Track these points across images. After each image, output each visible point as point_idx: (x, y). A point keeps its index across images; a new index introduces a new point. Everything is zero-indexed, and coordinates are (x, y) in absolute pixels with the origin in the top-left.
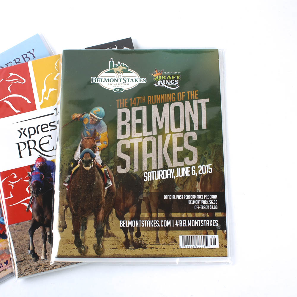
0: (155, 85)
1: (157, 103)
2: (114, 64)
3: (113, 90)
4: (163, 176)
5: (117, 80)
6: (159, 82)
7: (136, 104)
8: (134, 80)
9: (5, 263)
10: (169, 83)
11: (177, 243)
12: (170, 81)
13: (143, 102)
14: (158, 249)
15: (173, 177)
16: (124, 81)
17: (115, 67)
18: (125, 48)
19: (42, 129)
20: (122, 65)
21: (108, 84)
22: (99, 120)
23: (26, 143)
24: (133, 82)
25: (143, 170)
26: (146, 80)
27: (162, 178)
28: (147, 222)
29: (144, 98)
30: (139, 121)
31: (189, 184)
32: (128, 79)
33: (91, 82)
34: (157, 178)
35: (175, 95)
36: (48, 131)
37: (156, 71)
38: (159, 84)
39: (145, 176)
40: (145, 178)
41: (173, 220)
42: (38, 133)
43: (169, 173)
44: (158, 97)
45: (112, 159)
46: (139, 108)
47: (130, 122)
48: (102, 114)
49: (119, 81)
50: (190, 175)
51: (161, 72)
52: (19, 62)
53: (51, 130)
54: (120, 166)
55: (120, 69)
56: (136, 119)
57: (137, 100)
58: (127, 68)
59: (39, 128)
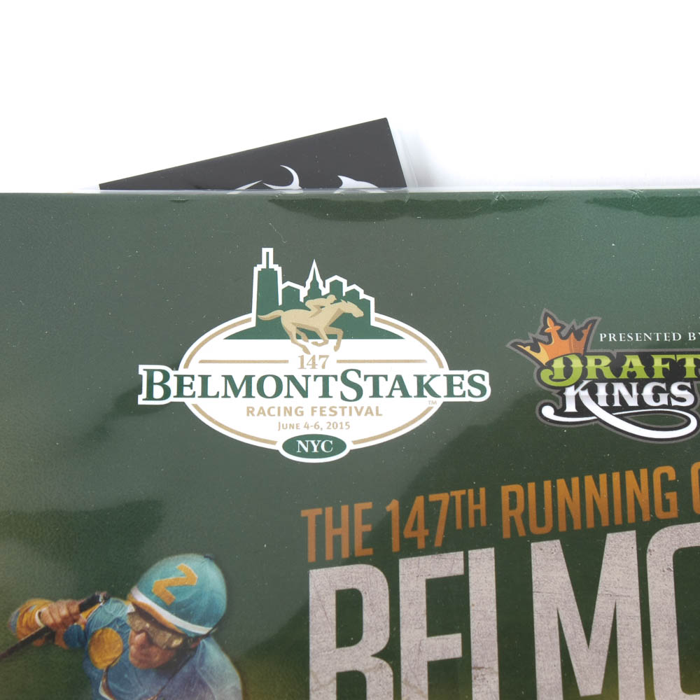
0: (548, 412)
1: (562, 527)
2: (281, 286)
3: (279, 447)
5: (302, 382)
6: (570, 393)
7: (430, 539)
8: (412, 388)
10: (632, 402)
12: (640, 390)
13: (472, 524)
16: (351, 393)
17: (292, 300)
18: (348, 183)
20: (336, 288)
21: (250, 411)
22: (190, 645)
24: (405, 394)
26: (486, 383)
29: (477, 501)
30: (450, 646)
32: (376, 379)
33: (142, 400)
35: (672, 476)
37: (552, 328)
38: (571, 407)
44: (565, 492)
46: (447, 565)
47: (391, 654)
48: (212, 602)
49: (315, 388)
51: (578, 335)
55: (323, 313)
56: (431, 633)
57: (432, 510)
58: (364, 305)
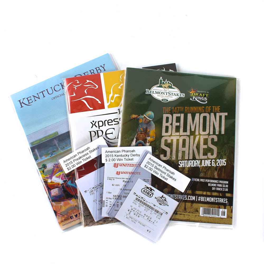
0: (191, 99)
1: (191, 112)
2: (162, 82)
3: (161, 100)
4: (192, 164)
5: (164, 93)
6: (194, 97)
7: (177, 112)
8: (176, 95)
9: (75, 216)
10: (200, 99)
11: (198, 212)
12: (201, 98)
13: (181, 111)
14: (185, 216)
15: (199, 166)
16: (169, 95)
17: (163, 83)
18: (170, 70)
19: (108, 123)
20: (168, 82)
21: (158, 96)
22: (150, 121)
23: (96, 132)
24: (175, 95)
25: (179, 159)
26: (184, 95)
27: (191, 166)
28: (179, 196)
29: (182, 108)
30: (178, 124)
31: (210, 172)
32: (172, 93)
33: (146, 93)
34: (188, 166)
35: (204, 108)
36: (113, 125)
37: (192, 90)
38: (193, 99)
39: (179, 163)
40: (180, 165)
41: (197, 196)
42: (105, 126)
43: (196, 163)
44: (192, 108)
45: (157, 149)
46: (179, 115)
47: (172, 124)
48: (152, 116)
49: (165, 94)
50: (211, 166)
51: (195, 91)
52: (93, 73)
53: (114, 124)
54: (163, 155)
55: (167, 85)
56: (176, 123)
57: (177, 109)
58: (171, 85)
59: (106, 122)
